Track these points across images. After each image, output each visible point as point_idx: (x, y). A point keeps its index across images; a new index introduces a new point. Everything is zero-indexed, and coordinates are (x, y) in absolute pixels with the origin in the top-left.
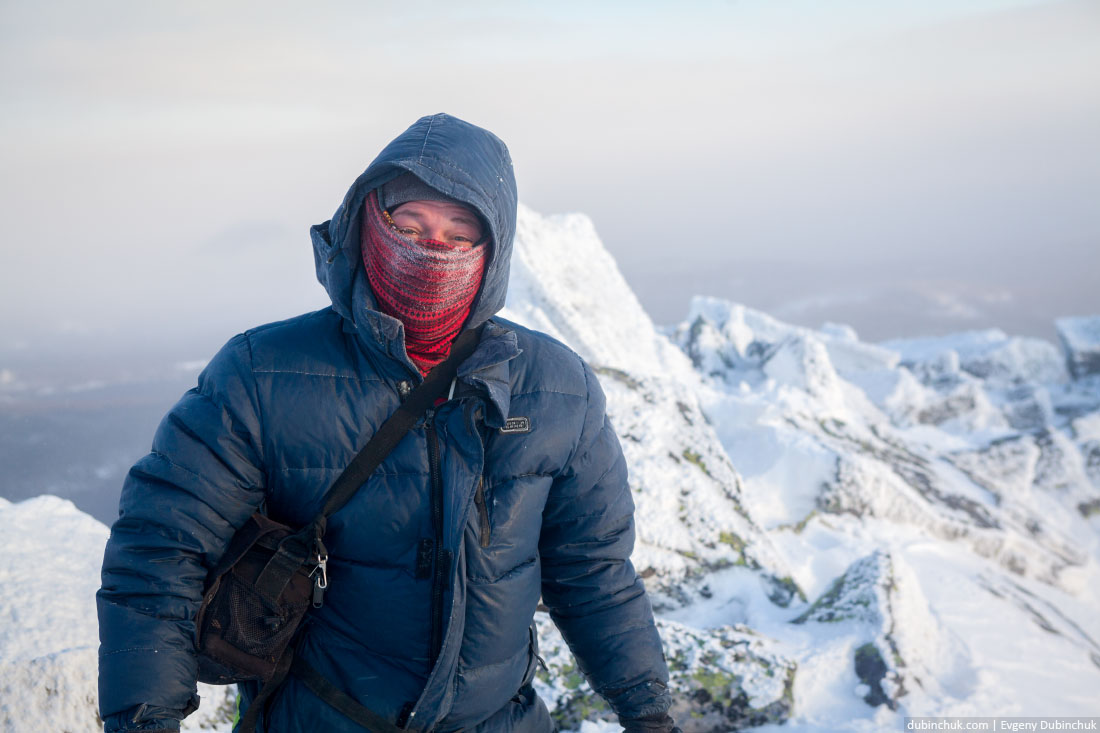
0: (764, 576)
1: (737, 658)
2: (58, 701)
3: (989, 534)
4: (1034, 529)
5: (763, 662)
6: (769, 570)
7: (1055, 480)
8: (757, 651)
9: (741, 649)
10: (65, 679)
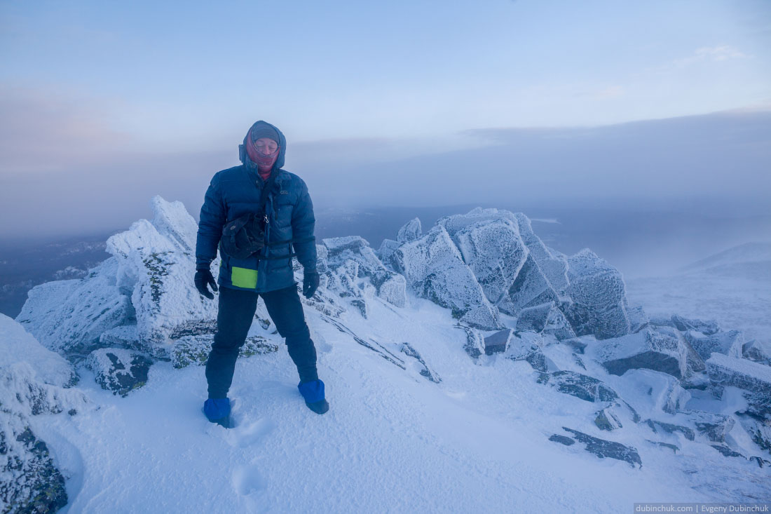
0: (260, 320)
1: (259, 346)
2: (12, 382)
3: (320, 304)
4: (331, 302)
5: (268, 347)
6: (261, 318)
7: (333, 287)
8: (265, 343)
9: (260, 343)
10: (15, 374)
